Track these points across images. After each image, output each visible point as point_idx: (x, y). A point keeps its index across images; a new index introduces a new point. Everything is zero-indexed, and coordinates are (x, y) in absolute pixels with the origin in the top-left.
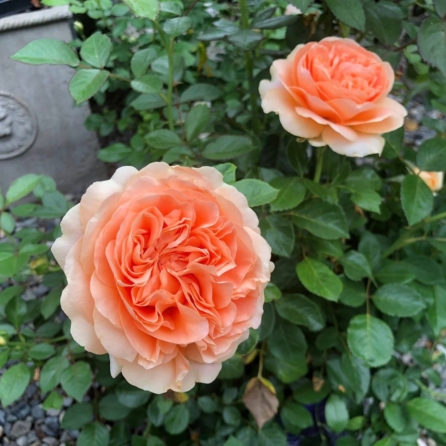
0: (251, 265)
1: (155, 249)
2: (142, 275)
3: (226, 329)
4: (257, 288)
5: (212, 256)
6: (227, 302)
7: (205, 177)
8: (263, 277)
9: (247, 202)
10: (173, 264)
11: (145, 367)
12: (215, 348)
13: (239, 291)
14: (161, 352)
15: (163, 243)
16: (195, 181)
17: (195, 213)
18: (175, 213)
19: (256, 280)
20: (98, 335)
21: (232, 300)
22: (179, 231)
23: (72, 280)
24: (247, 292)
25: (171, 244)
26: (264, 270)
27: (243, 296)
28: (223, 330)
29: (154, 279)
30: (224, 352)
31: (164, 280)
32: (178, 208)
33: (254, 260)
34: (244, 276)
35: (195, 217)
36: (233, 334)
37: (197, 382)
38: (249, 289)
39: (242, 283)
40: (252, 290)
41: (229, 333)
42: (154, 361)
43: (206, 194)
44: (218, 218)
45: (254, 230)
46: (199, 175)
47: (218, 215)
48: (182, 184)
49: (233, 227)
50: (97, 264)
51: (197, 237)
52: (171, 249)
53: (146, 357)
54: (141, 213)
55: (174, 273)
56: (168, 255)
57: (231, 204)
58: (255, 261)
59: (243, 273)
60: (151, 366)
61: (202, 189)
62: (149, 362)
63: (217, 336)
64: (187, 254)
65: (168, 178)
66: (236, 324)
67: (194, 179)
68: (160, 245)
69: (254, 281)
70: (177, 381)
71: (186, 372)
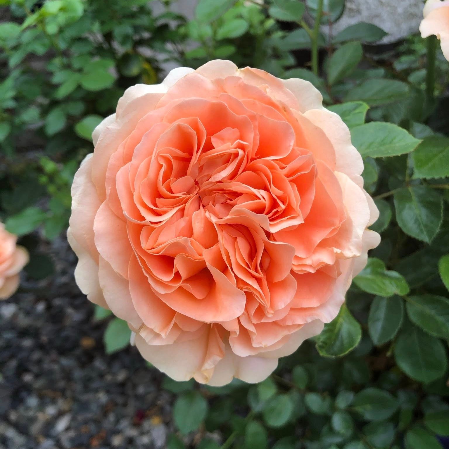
0: (333, 228)
1: (197, 183)
3: (276, 312)
4: (337, 263)
5: (274, 204)
6: (284, 274)
7: (288, 90)
8: (350, 249)
9: (350, 136)
10: (218, 208)
11: (147, 341)
12: (254, 337)
13: (308, 262)
14: (175, 324)
15: (206, 174)
16: (268, 90)
17: (258, 137)
18: (228, 132)
19: (337, 250)
20: (102, 284)
21: (292, 272)
22: (227, 159)
23: (78, 204)
24: (318, 265)
25: (215, 176)
26: (354, 239)
27: (312, 271)
28: (272, 314)
29: (182, 223)
30: (267, 346)
31: (198, 227)
32: (235, 125)
33: (340, 221)
34: (318, 242)
35: (258, 142)
36: (289, 323)
37: (236, 377)
38: (323, 262)
39: (314, 252)
40: (327, 264)
41: (284, 320)
42: (163, 335)
43: (285, 112)
44: (291, 148)
47: (292, 143)
48: (245, 89)
49: (313, 165)
50: (110, 188)
51: (258, 174)
52: (215, 185)
53: (152, 327)
54: (175, 124)
55: (214, 220)
56: (210, 192)
57: (321, 133)
58: (341, 223)
59: (318, 237)
60: (157, 343)
61: (278, 103)
62: (157, 335)
63: (261, 321)
64: (237, 195)
65: (226, 79)
66: (295, 309)
67: (268, 87)
68: (203, 175)
69: (333, 251)
70: (203, 369)
71: (218, 359)
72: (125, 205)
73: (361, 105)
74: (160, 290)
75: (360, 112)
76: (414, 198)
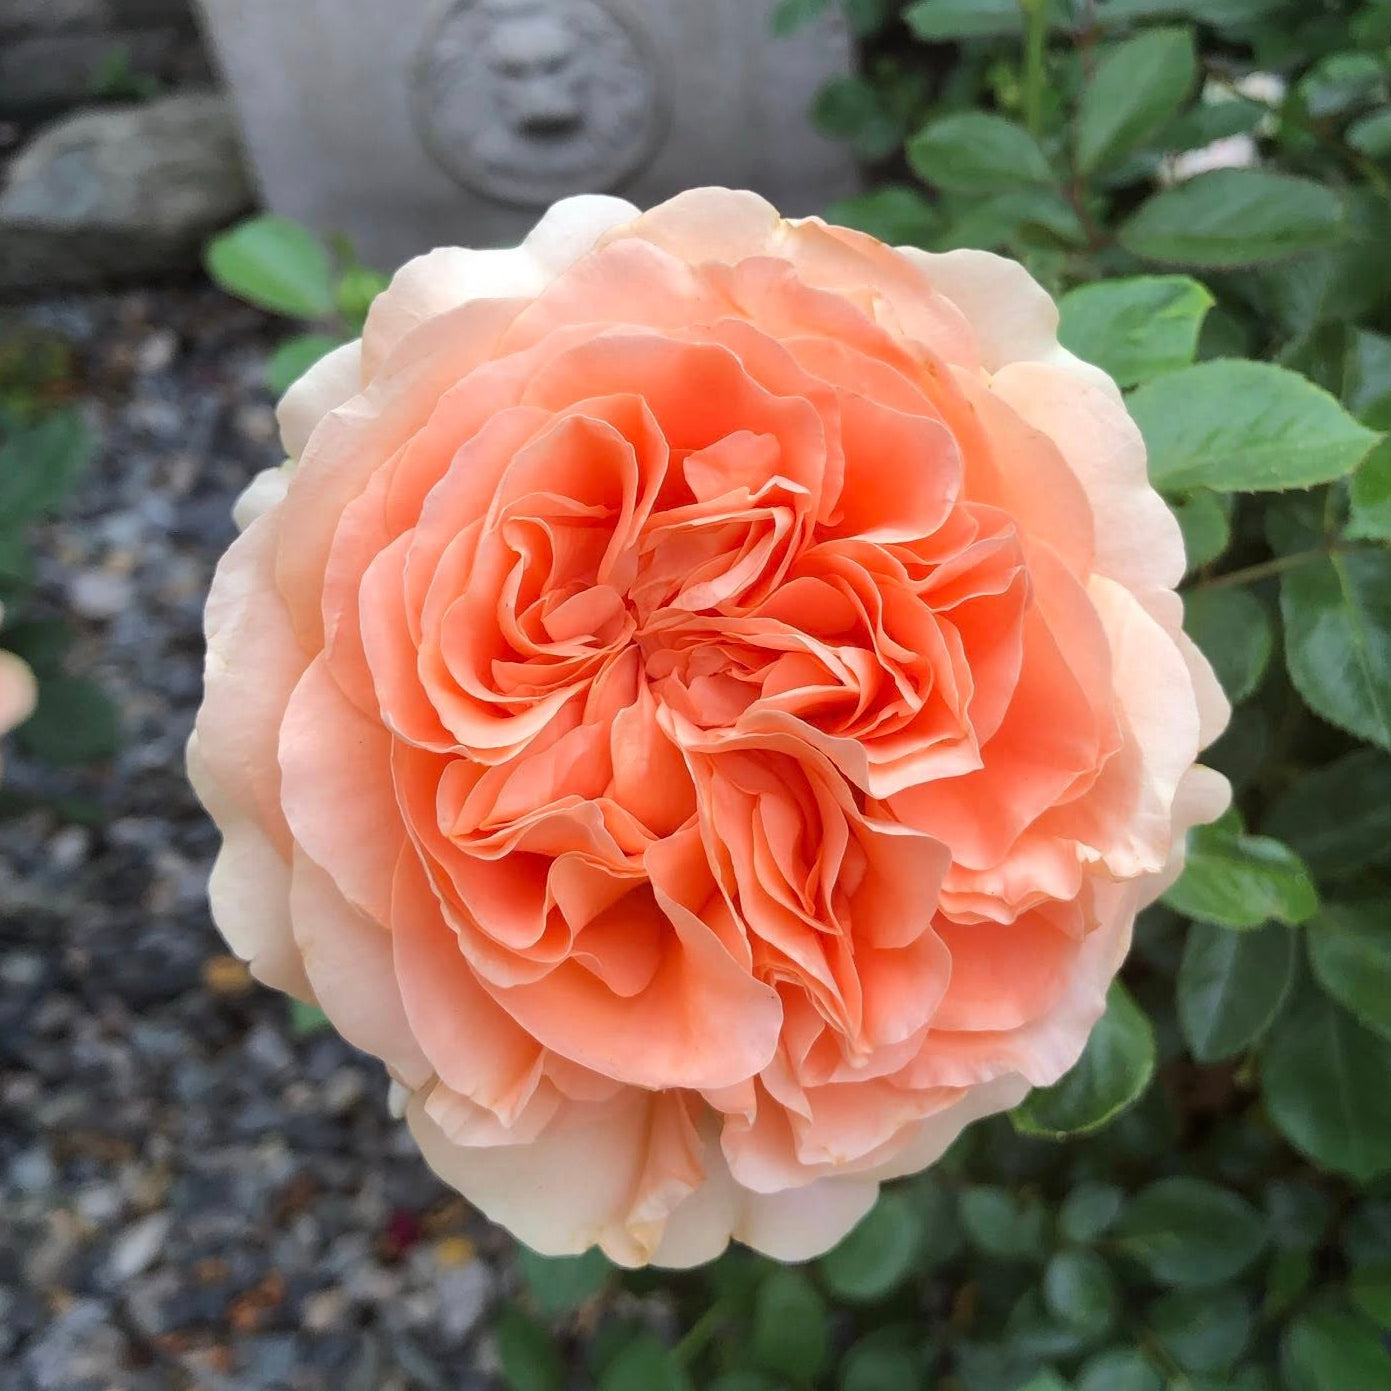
0: (1077, 774)
1: (630, 604)
2: (525, 708)
3: (880, 1051)
4: (1086, 894)
5: (885, 691)
6: (910, 928)
7: (946, 300)
8: (1129, 847)
9: (1145, 459)
10: (700, 691)
11: (449, 1132)
12: (805, 1134)
13: (992, 886)
14: (545, 1081)
15: (662, 579)
16: (878, 305)
17: (841, 465)
18: (742, 447)
19: (1087, 853)
20: (300, 933)
21: (940, 921)
22: (738, 539)
23: (227, 663)
24: (1023, 901)
25: (694, 591)
26: (1143, 815)
27: (1003, 918)
28: (867, 1056)
29: (579, 743)
30: (847, 1160)
31: (630, 759)
32: (762, 423)
33: (1103, 751)
34: (1028, 819)
35: (840, 480)
36: (921, 1082)
37: (738, 1239)
38: (1039, 893)
39: (1015, 850)
40: (1052, 897)
41: (907, 1071)
42: (503, 1116)
43: (933, 380)
44: (948, 509)
45: (1149, 603)
46: (915, 284)
47: (953, 493)
48: (801, 302)
49: (1019, 568)
50: (337, 616)
51: (835, 584)
52: (691, 619)
53: (467, 1092)
54: (567, 416)
55: (685, 737)
56: (676, 639)
57: (1049, 453)
58: (1106, 757)
59: (1028, 804)
60: (480, 1138)
61: (909, 350)
62: (482, 1114)
63: (829, 1076)
64: (769, 655)
65: (739, 266)
66: (941, 1035)
67: (879, 296)
68: (651, 583)
69: (1070, 857)
70: (632, 1220)
71: (683, 1190)
72: (385, 690)
73: (1185, 290)
74: (497, 976)
75: (1181, 318)
76: (1349, 591)
